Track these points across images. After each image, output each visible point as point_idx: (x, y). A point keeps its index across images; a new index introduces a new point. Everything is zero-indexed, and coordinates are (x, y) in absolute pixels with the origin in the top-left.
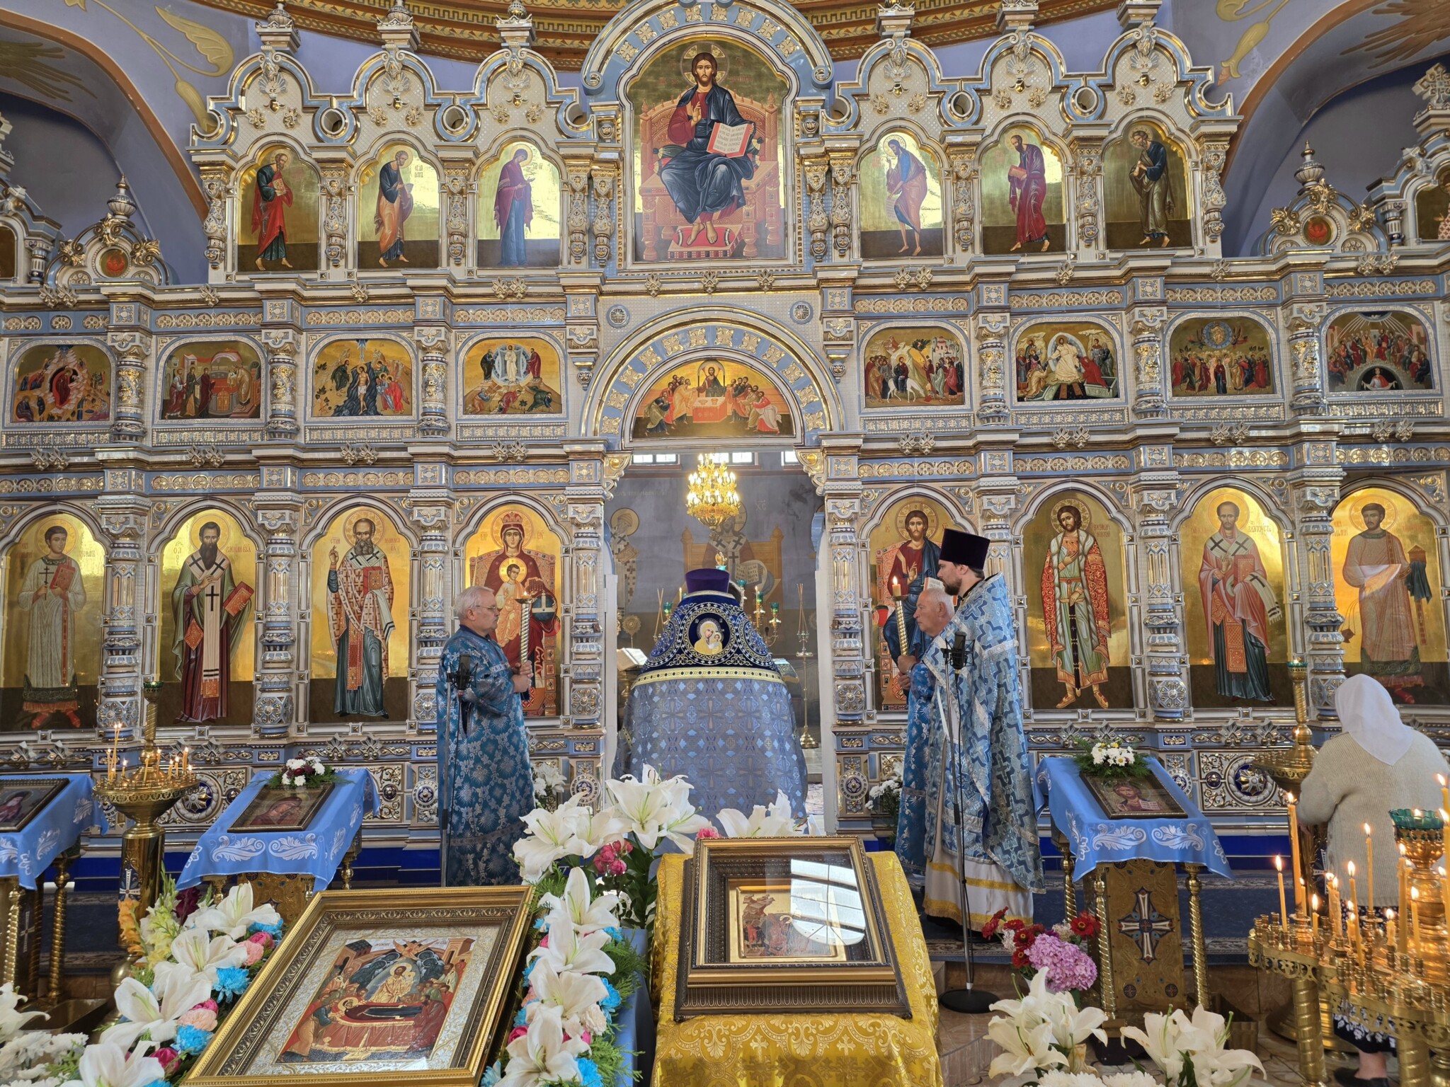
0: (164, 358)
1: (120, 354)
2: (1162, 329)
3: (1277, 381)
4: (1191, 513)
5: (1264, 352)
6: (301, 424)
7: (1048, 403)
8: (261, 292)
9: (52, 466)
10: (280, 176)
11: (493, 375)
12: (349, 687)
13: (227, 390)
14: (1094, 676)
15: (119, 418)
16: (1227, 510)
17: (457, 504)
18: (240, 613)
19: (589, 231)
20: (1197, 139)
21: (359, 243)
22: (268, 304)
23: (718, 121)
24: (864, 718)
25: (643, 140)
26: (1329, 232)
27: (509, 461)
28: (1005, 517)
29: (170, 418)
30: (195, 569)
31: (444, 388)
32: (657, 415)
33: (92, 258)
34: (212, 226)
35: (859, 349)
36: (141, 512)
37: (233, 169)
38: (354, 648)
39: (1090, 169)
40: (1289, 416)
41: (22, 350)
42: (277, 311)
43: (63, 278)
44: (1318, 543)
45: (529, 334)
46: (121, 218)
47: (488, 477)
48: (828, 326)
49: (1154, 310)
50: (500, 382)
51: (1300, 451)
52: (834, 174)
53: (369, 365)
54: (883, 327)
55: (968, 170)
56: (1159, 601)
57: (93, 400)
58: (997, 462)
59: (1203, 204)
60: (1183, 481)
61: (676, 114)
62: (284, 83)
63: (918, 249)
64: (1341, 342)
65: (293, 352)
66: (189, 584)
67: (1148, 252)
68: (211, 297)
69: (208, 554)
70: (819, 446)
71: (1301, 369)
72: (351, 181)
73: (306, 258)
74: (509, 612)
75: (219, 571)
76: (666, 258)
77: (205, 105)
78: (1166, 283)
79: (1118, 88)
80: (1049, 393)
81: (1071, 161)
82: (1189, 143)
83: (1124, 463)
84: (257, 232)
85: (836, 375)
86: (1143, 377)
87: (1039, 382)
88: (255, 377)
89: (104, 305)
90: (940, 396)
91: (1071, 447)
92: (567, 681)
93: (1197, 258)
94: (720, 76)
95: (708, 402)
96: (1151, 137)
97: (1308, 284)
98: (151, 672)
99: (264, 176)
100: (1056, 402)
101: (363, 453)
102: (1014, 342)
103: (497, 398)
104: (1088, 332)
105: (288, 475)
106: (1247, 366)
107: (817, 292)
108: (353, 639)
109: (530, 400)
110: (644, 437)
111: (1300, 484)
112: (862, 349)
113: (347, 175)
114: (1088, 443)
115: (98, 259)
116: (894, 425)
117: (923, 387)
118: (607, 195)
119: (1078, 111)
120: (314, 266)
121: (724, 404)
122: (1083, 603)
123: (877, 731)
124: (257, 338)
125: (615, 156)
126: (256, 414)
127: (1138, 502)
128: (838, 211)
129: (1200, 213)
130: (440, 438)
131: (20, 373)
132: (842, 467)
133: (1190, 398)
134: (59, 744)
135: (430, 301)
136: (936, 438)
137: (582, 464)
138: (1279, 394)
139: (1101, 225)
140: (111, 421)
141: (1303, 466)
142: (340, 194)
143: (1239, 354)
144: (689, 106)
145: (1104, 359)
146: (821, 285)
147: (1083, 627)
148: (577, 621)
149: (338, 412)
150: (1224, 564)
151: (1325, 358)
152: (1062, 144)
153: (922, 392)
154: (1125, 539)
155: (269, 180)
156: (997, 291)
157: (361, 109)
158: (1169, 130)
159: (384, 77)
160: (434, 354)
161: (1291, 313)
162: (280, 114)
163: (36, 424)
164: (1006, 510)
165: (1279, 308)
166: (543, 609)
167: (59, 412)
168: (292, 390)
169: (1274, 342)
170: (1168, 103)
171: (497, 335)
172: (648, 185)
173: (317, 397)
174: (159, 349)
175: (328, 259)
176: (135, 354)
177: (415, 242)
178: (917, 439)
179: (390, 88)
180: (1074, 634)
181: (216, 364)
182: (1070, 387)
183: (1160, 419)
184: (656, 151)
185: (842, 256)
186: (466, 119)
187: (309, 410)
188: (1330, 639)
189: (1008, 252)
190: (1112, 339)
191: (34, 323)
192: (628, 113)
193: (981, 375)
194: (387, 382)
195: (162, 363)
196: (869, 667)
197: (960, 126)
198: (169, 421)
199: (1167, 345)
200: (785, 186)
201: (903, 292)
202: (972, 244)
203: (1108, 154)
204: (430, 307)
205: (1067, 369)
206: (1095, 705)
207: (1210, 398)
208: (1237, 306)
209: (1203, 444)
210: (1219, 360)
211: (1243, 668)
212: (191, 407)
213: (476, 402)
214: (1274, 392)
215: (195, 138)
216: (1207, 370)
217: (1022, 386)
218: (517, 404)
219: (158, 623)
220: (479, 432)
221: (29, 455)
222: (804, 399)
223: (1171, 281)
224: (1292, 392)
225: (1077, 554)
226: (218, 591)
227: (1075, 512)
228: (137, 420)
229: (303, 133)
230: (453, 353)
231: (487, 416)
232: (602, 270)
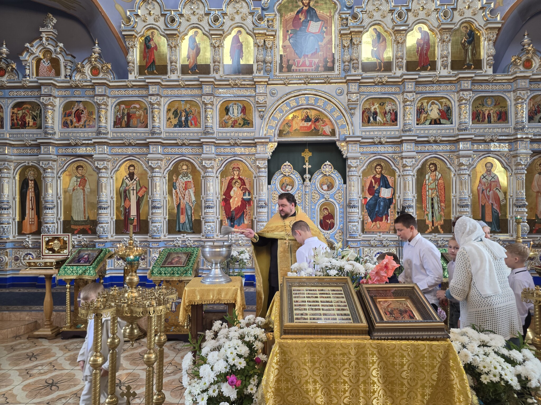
0: (114, 106)
1: (99, 105)
2: (469, 100)
3: (510, 119)
4: (476, 166)
5: (506, 108)
6: (162, 130)
7: (427, 126)
8: (148, 83)
9: (77, 144)
10: (153, 40)
11: (229, 114)
12: (181, 222)
13: (136, 118)
14: (439, 222)
15: (99, 127)
16: (488, 165)
17: (217, 159)
18: (143, 196)
19: (264, 62)
20: (486, 29)
21: (182, 65)
22: (150, 87)
23: (311, 20)
24: (358, 235)
25: (283, 27)
26: (532, 64)
27: (236, 145)
28: (410, 166)
29: (116, 127)
30: (127, 181)
31: (212, 118)
32: (287, 129)
33: (87, 70)
34: (130, 58)
35: (360, 105)
36: (109, 161)
37: (136, 37)
38: (182, 209)
39: (447, 40)
40: (513, 132)
41: (64, 103)
42: (154, 90)
43: (77, 77)
44: (521, 177)
45: (242, 99)
46: (97, 55)
47: (228, 150)
48: (350, 97)
49: (467, 93)
50: (231, 116)
51: (516, 144)
52: (353, 41)
53: (185, 109)
54: (369, 97)
55: (402, 40)
56: (464, 197)
57: (90, 121)
58: (409, 147)
59: (487, 53)
60: (474, 154)
61: (295, 17)
62: (154, 5)
63: (383, 69)
64: (533, 105)
65: (159, 104)
66: (125, 186)
67: (466, 71)
68: (129, 84)
69: (131, 176)
70: (344, 140)
71: (519, 114)
72: (178, 42)
73: (163, 70)
74: (235, 198)
75: (135, 182)
76: (290, 71)
77: (126, 13)
78: (472, 83)
79: (458, 10)
80: (428, 122)
81: (439, 37)
82: (483, 31)
83: (453, 148)
84: (145, 60)
85: (352, 115)
86: (462, 117)
87: (424, 118)
88: (145, 113)
89: (93, 86)
90: (389, 123)
91: (435, 142)
92: (255, 222)
93: (483, 73)
94: (312, 4)
95: (306, 124)
96: (469, 28)
97: (523, 84)
98: (113, 216)
99: (148, 40)
100: (429, 126)
101: (184, 141)
102: (416, 103)
103: (230, 122)
104: (443, 100)
105: (160, 149)
106: (499, 113)
107: (346, 84)
108: (182, 206)
109: (242, 123)
110: (282, 136)
111: (515, 156)
112: (361, 106)
113: (177, 40)
114: (441, 141)
115: (90, 70)
116: (372, 133)
117: (383, 120)
118: (270, 48)
119: (443, 18)
120: (166, 73)
121: (311, 126)
122: (436, 197)
123: (362, 240)
124: (146, 99)
125: (274, 33)
126: (146, 127)
127: (458, 162)
128: (355, 54)
129: (486, 57)
130: (211, 136)
131: (64, 111)
132: (354, 148)
133: (478, 125)
134: (85, 239)
135: (208, 86)
136: (387, 138)
137: (261, 146)
138: (510, 124)
139: (450, 60)
140: (96, 129)
141: (517, 150)
142: (175, 47)
143: (496, 109)
144: (300, 14)
145: (448, 110)
146: (347, 82)
147: (436, 206)
148: (259, 201)
149: (175, 126)
150: (486, 184)
151: (527, 111)
152: (437, 31)
153: (382, 121)
154: (452, 175)
155: (149, 41)
156: (411, 85)
157: (181, 15)
158: (476, 25)
159: (189, 3)
160: (209, 106)
161: (517, 94)
162: (153, 17)
163: (70, 129)
164: (411, 164)
165: (512, 93)
166: (247, 197)
167: (78, 125)
168: (159, 118)
169: (509, 105)
170: (476, 16)
171: (230, 99)
172: (284, 44)
173: (168, 121)
174: (111, 102)
175: (171, 71)
176: (104, 104)
177: (201, 65)
178: (380, 138)
179: (192, 7)
180: (433, 208)
181: (132, 108)
182: (435, 120)
183: (467, 132)
184: (288, 31)
185: (355, 71)
186: (220, 19)
187: (165, 126)
188: (523, 210)
189: (414, 70)
190: (451, 103)
191: (68, 93)
192: (278, 17)
193: (404, 116)
194: (192, 116)
195: (113, 108)
196: (360, 218)
197: (399, 23)
198: (117, 129)
199: (471, 105)
200: (335, 45)
201: (376, 85)
202: (402, 67)
203: (453, 34)
204: (207, 89)
205: (434, 113)
206: (438, 232)
207: (485, 125)
208: (497, 91)
209: (482, 141)
210: (489, 111)
211: (491, 220)
212: (124, 124)
213: (223, 124)
214: (508, 123)
215: (123, 25)
216: (484, 115)
217: (418, 120)
218: (237, 124)
219: (115, 199)
220: (224, 135)
221: (69, 140)
222: (340, 123)
223: (474, 82)
224: (515, 123)
225: (435, 180)
226: (135, 188)
227: (435, 165)
228: (106, 128)
229: (161, 24)
230: (215, 105)
231: (226, 129)
232: (269, 76)
